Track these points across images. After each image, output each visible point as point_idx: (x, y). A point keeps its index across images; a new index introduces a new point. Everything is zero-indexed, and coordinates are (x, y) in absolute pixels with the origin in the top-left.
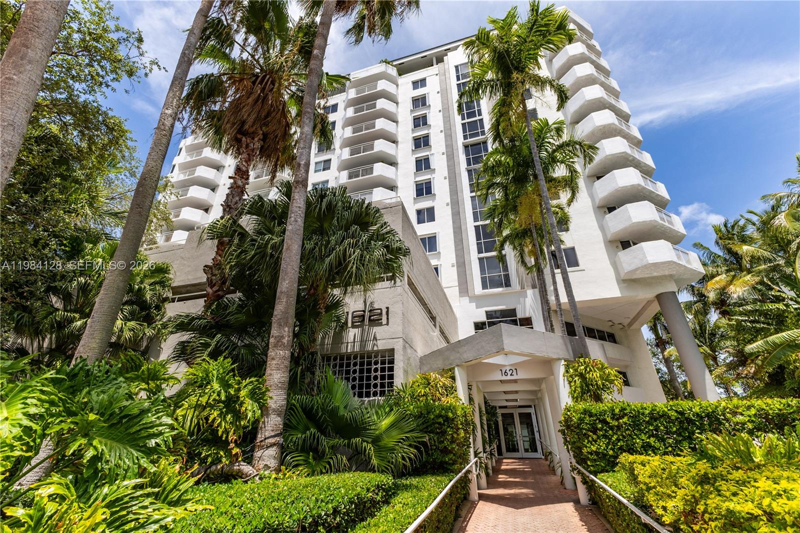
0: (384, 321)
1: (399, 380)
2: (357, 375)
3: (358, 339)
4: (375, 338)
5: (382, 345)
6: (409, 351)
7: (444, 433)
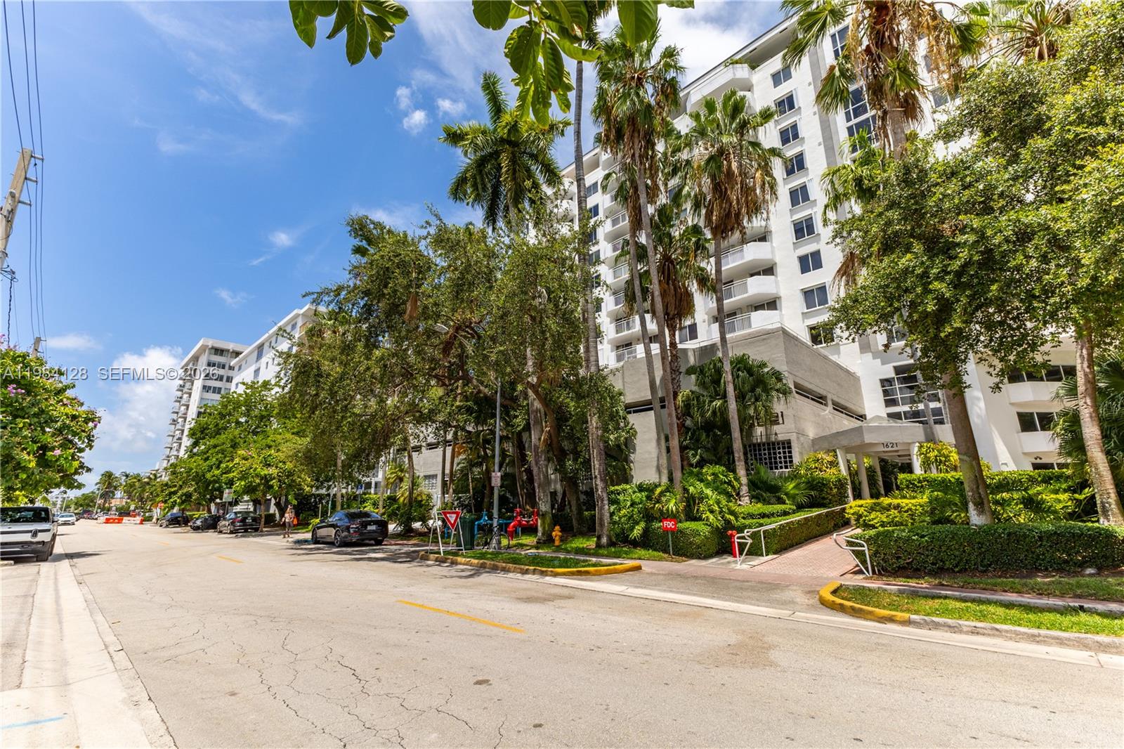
0: (781, 421)
1: (796, 460)
2: (767, 456)
3: (764, 433)
4: (776, 434)
5: (781, 437)
6: (802, 439)
7: (822, 490)
